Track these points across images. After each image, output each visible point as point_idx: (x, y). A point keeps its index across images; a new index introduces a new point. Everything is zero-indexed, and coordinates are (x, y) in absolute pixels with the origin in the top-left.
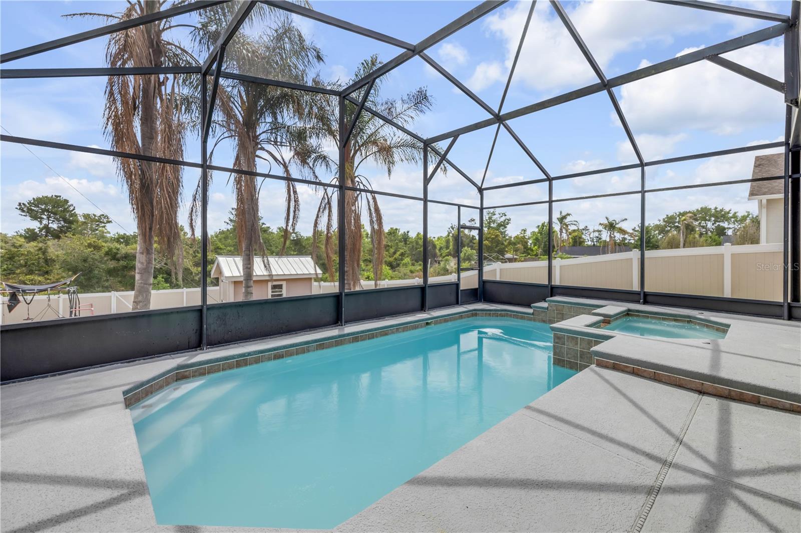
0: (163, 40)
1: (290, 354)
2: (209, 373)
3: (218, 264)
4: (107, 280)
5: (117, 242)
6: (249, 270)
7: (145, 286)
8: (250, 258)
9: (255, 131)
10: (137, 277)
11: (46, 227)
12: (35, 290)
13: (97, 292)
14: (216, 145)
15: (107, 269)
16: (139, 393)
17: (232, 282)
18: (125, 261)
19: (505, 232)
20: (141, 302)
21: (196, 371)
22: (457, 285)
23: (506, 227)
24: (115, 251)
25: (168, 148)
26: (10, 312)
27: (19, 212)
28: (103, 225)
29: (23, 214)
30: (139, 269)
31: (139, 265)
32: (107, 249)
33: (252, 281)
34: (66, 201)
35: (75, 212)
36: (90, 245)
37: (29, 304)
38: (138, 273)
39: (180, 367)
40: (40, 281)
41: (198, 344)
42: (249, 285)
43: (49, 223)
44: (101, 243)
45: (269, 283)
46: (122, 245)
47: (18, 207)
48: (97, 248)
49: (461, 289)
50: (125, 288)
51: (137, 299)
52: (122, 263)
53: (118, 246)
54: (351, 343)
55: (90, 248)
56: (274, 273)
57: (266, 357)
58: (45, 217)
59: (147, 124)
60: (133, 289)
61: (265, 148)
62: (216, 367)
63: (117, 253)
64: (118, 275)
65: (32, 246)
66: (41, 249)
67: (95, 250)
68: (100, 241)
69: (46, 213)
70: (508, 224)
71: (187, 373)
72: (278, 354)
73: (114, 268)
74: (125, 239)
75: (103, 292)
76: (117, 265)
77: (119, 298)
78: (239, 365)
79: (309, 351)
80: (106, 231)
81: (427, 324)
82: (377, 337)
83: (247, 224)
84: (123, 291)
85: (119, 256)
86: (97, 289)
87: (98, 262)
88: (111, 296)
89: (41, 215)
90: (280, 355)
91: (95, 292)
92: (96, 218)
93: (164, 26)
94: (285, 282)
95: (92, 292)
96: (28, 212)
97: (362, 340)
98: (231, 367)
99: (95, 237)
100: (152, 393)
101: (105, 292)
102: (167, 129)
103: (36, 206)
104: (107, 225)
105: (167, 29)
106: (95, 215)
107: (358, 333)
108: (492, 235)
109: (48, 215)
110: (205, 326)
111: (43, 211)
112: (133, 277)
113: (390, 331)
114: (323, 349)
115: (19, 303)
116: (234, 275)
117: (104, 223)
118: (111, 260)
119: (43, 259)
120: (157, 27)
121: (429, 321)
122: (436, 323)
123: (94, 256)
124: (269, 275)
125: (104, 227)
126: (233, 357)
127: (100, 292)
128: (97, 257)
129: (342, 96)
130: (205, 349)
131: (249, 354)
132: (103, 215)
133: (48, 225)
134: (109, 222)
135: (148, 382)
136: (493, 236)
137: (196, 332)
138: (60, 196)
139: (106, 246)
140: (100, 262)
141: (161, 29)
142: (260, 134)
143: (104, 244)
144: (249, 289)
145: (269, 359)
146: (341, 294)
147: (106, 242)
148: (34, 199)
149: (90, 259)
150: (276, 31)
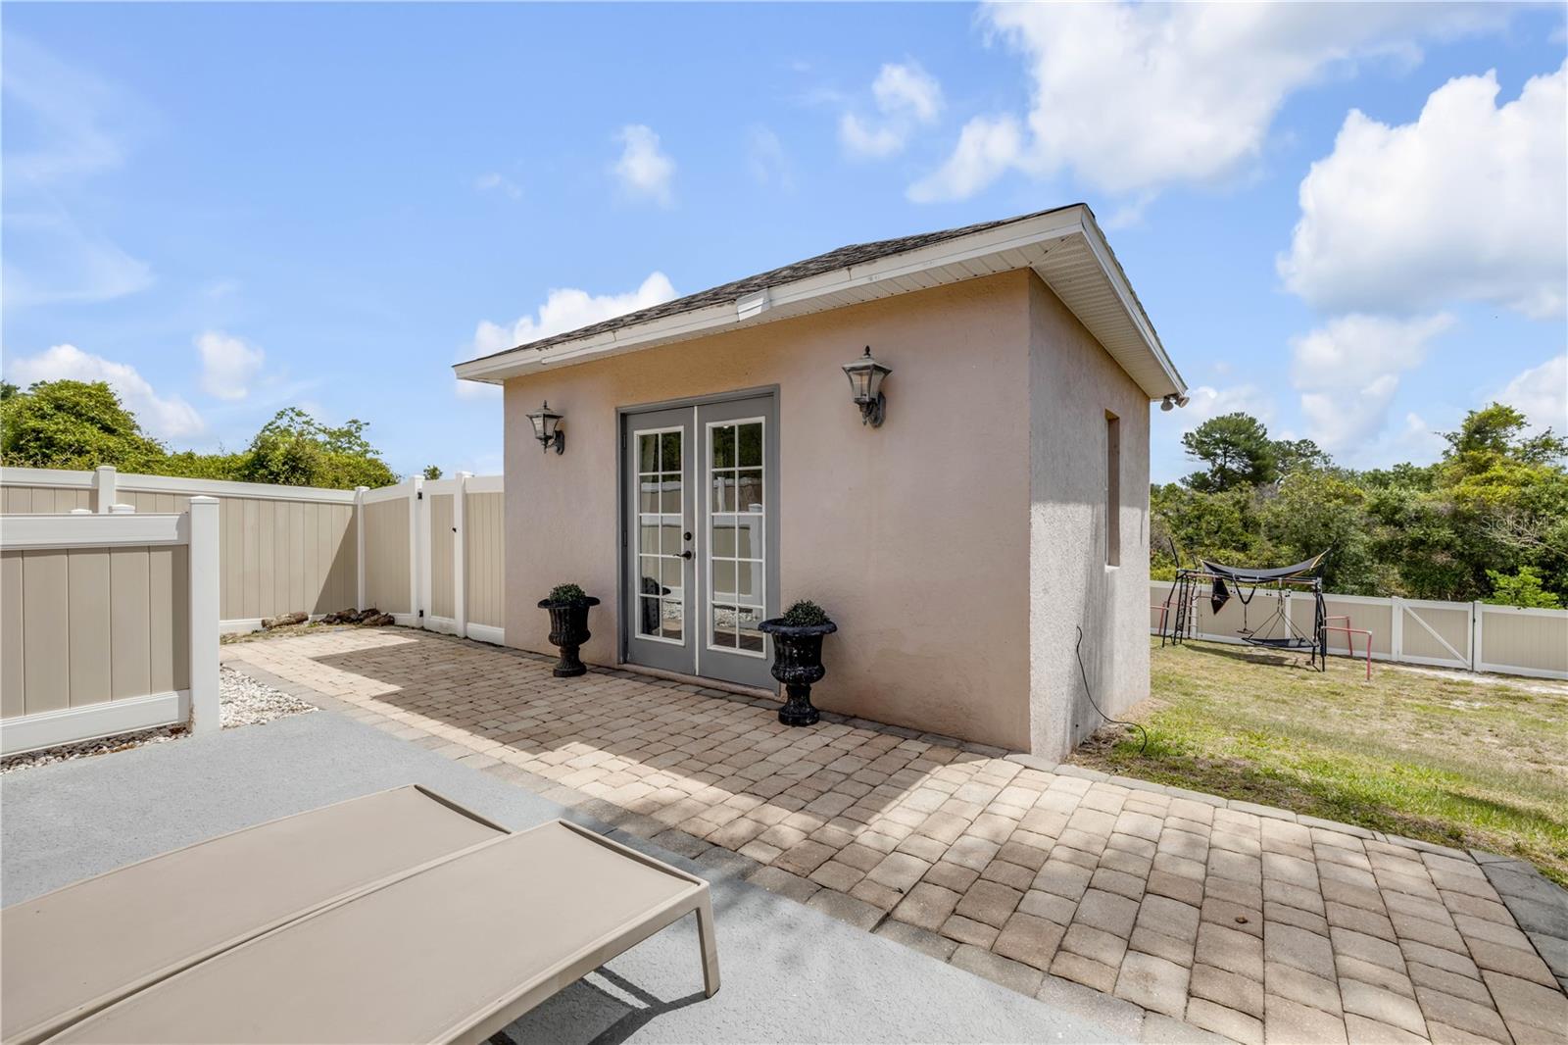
11: (1222, 468)
12: (1255, 578)
26: (1215, 612)
27: (1185, 448)
29: (1190, 450)
34: (1252, 421)
35: (1266, 439)
37: (1246, 603)
40: (1239, 561)
43: (1226, 462)
47: (1185, 441)
58: (1219, 452)
65: (1221, 501)
66: (1239, 502)
69: (1221, 445)
89: (1215, 449)
96: (1196, 447)
103: (1207, 435)
106: (1289, 443)
109: (1225, 448)
111: (1217, 443)
115: (1227, 598)
117: (1305, 456)
119: (1241, 521)
132: (1304, 441)
133: (1224, 466)
138: (1243, 414)
148: (1205, 424)
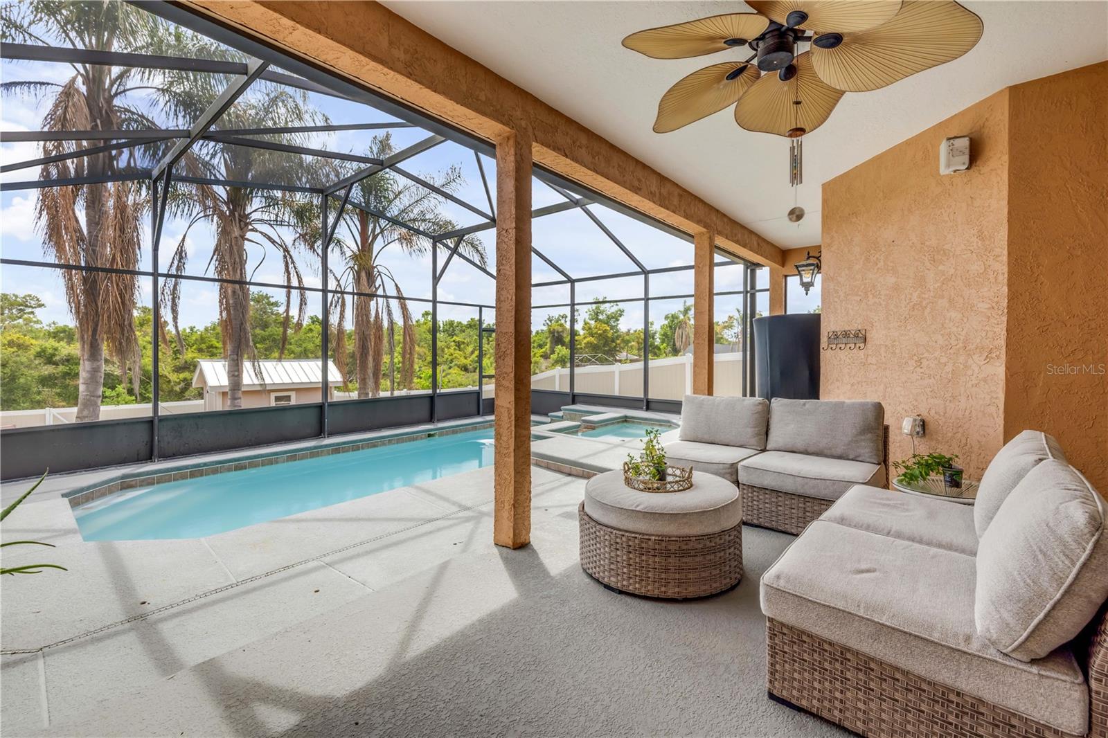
0: (115, 106)
1: (255, 465)
2: (158, 483)
3: (201, 370)
4: (39, 393)
5: (54, 337)
6: (236, 378)
7: (92, 398)
8: (238, 363)
9: (245, 209)
10: (82, 388)
13: (23, 409)
14: (190, 226)
15: (39, 377)
16: (79, 497)
17: (219, 393)
18: (67, 366)
19: (617, 326)
20: (87, 417)
21: (143, 481)
22: (478, 394)
23: (618, 320)
24: (50, 351)
25: (120, 236)
28: (30, 310)
30: (84, 378)
31: (84, 373)
32: (38, 350)
33: (240, 392)
36: (11, 344)
38: (83, 383)
39: (124, 477)
41: (149, 457)
42: (236, 396)
44: (28, 340)
45: (271, 393)
46: (62, 343)
48: (21, 347)
49: (483, 398)
50: (67, 404)
51: (82, 413)
52: (61, 368)
53: (56, 345)
54: (329, 454)
55: (12, 347)
56: (268, 381)
57: (226, 467)
59: (94, 207)
60: (76, 405)
61: (258, 229)
62: (167, 478)
63: (54, 355)
64: (55, 385)
67: (19, 350)
68: (27, 338)
70: (620, 316)
71: (134, 483)
72: (240, 466)
73: (50, 375)
74: (67, 333)
75: (33, 408)
76: (54, 371)
77: (57, 417)
78: (193, 475)
79: (277, 462)
80: (34, 319)
81: (430, 436)
82: (363, 449)
83: (234, 322)
84: (64, 407)
85: (57, 358)
86: (22, 405)
87: (24, 367)
88: (45, 415)
90: (242, 467)
91: (20, 410)
92: (18, 299)
93: (117, 90)
94: (294, 392)
95: (15, 409)
97: (343, 452)
98: (183, 477)
99: (20, 332)
100: (93, 499)
101: (36, 409)
102: (119, 215)
104: (37, 311)
105: (121, 92)
107: (338, 444)
108: (599, 330)
110: (156, 438)
112: (77, 388)
113: (380, 443)
114: (295, 460)
116: (222, 384)
118: (45, 364)
120: (107, 94)
121: (432, 433)
122: (441, 435)
123: (18, 359)
124: (261, 385)
125: (32, 313)
126: (186, 467)
127: (27, 409)
128: (24, 359)
129: (325, 194)
130: (156, 461)
131: (205, 464)
134: (40, 306)
135: (89, 488)
136: (599, 332)
137: (146, 444)
139: (37, 344)
140: (28, 367)
141: (112, 94)
142: (251, 213)
143: (33, 342)
144: (236, 401)
145: (229, 470)
146: (323, 404)
147: (36, 338)
149: (11, 363)
150: (268, 95)
